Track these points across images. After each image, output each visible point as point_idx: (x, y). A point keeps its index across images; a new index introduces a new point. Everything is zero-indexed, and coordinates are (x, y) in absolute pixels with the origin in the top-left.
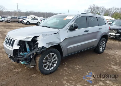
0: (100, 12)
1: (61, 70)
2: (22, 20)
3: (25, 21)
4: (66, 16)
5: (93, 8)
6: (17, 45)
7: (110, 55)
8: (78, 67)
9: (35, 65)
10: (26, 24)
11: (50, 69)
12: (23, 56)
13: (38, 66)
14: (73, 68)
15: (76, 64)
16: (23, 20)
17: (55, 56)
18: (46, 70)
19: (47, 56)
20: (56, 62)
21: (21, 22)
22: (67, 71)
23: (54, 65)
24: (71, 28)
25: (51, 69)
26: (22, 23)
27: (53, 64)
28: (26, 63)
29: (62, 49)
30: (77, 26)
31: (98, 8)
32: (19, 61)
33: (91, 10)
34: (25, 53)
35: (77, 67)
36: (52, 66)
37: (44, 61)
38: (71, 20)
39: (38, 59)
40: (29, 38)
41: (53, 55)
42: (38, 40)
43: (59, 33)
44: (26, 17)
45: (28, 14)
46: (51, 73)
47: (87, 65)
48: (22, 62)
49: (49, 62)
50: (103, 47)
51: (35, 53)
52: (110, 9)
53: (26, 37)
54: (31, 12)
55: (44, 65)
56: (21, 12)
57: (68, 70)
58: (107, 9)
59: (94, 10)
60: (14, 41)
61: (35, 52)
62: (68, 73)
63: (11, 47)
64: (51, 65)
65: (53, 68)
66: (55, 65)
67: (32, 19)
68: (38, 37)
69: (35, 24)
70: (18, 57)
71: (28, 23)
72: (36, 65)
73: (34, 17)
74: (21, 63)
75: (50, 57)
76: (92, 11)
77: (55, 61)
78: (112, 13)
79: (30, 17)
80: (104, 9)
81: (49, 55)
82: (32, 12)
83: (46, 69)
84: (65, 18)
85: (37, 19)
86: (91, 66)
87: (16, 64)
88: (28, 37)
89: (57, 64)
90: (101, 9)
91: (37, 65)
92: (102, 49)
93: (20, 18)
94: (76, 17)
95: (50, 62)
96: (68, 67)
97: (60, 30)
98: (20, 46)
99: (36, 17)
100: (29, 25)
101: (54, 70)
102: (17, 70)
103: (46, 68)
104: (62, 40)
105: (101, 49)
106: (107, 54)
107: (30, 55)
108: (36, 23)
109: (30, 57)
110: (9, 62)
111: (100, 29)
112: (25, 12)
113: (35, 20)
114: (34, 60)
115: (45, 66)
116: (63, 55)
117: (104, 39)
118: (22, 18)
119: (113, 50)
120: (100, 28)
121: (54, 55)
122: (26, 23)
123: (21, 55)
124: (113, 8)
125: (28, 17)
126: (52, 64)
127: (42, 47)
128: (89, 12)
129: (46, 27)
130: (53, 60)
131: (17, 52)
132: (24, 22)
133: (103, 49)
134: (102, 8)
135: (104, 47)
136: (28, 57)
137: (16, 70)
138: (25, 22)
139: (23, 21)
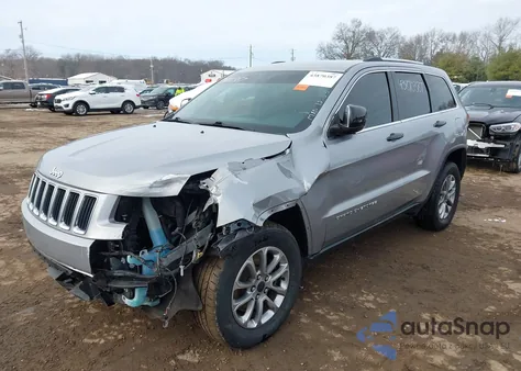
0: (379, 52)
1: (303, 320)
2: (52, 97)
3: (67, 100)
4: (302, 74)
5: (351, 34)
6: (107, 221)
7: (480, 236)
8: (371, 298)
9: (200, 308)
10: (69, 113)
11: (259, 323)
12: (138, 269)
13: (211, 312)
14: (352, 307)
15: (359, 287)
16: (57, 97)
17: (277, 257)
18: (243, 327)
19: (250, 261)
20: (284, 286)
21: (49, 104)
22: (334, 324)
23: (273, 299)
24: (336, 126)
25: (263, 321)
26: (52, 109)
27: (272, 294)
28: (149, 304)
29: (304, 226)
30: (363, 118)
31: (371, 36)
32: (111, 293)
33: (343, 43)
34: (145, 255)
35: (367, 299)
36: (266, 307)
37: (238, 285)
38: (331, 90)
39: (211, 278)
40: (168, 183)
41: (270, 256)
42: (213, 190)
43: (291, 152)
44: (65, 83)
45: (69, 67)
46: (265, 338)
47: (405, 285)
48: (132, 297)
49: (255, 290)
50: (449, 203)
51: (200, 254)
52: (418, 40)
53: (152, 182)
54: (84, 58)
55: (237, 304)
56: (39, 57)
57: (332, 317)
58: (407, 40)
59: (356, 44)
60: (90, 201)
61: (201, 249)
62: (339, 329)
63: (76, 230)
64: (265, 302)
65: (271, 313)
66: (279, 300)
67: (98, 90)
68: (209, 174)
69: (114, 111)
70: (114, 278)
71: (81, 109)
72: (204, 306)
73: (101, 82)
74: (127, 301)
75: (258, 266)
76: (348, 48)
77: (277, 283)
78: (429, 56)
79: (79, 78)
80: (397, 37)
81: (258, 258)
82: (91, 57)
83: (247, 322)
84: (301, 83)
85: (121, 90)
86: (426, 291)
87: (86, 306)
88: (164, 178)
89: (286, 294)
90: (385, 41)
91: (209, 310)
92: (447, 210)
93: (38, 88)
94: (349, 75)
95: (261, 288)
96: (326, 302)
97: (292, 137)
98: (124, 225)
99: (113, 82)
100: (86, 115)
101: (277, 321)
102: (100, 335)
103: (245, 318)
104: (307, 185)
105: (442, 213)
106: (467, 230)
107: (174, 265)
108: (118, 105)
109: (172, 273)
110: (47, 299)
111: (438, 125)
112: (57, 58)
113: (111, 95)
114: (191, 285)
115: (241, 312)
116: (310, 253)
117: (453, 165)
118: (50, 88)
119: (483, 211)
120: (441, 120)
121: (277, 253)
122: (70, 107)
123: (126, 267)
124: (433, 36)
125: (72, 80)
126: (268, 299)
127: (239, 222)
128: (339, 51)
129: (218, 125)
130: (271, 279)
131: (107, 254)
132: (62, 104)
133: (449, 207)
134: (388, 36)
135: (452, 200)
136: (165, 273)
137: (92, 337)
138: (67, 106)
139: (59, 101)
